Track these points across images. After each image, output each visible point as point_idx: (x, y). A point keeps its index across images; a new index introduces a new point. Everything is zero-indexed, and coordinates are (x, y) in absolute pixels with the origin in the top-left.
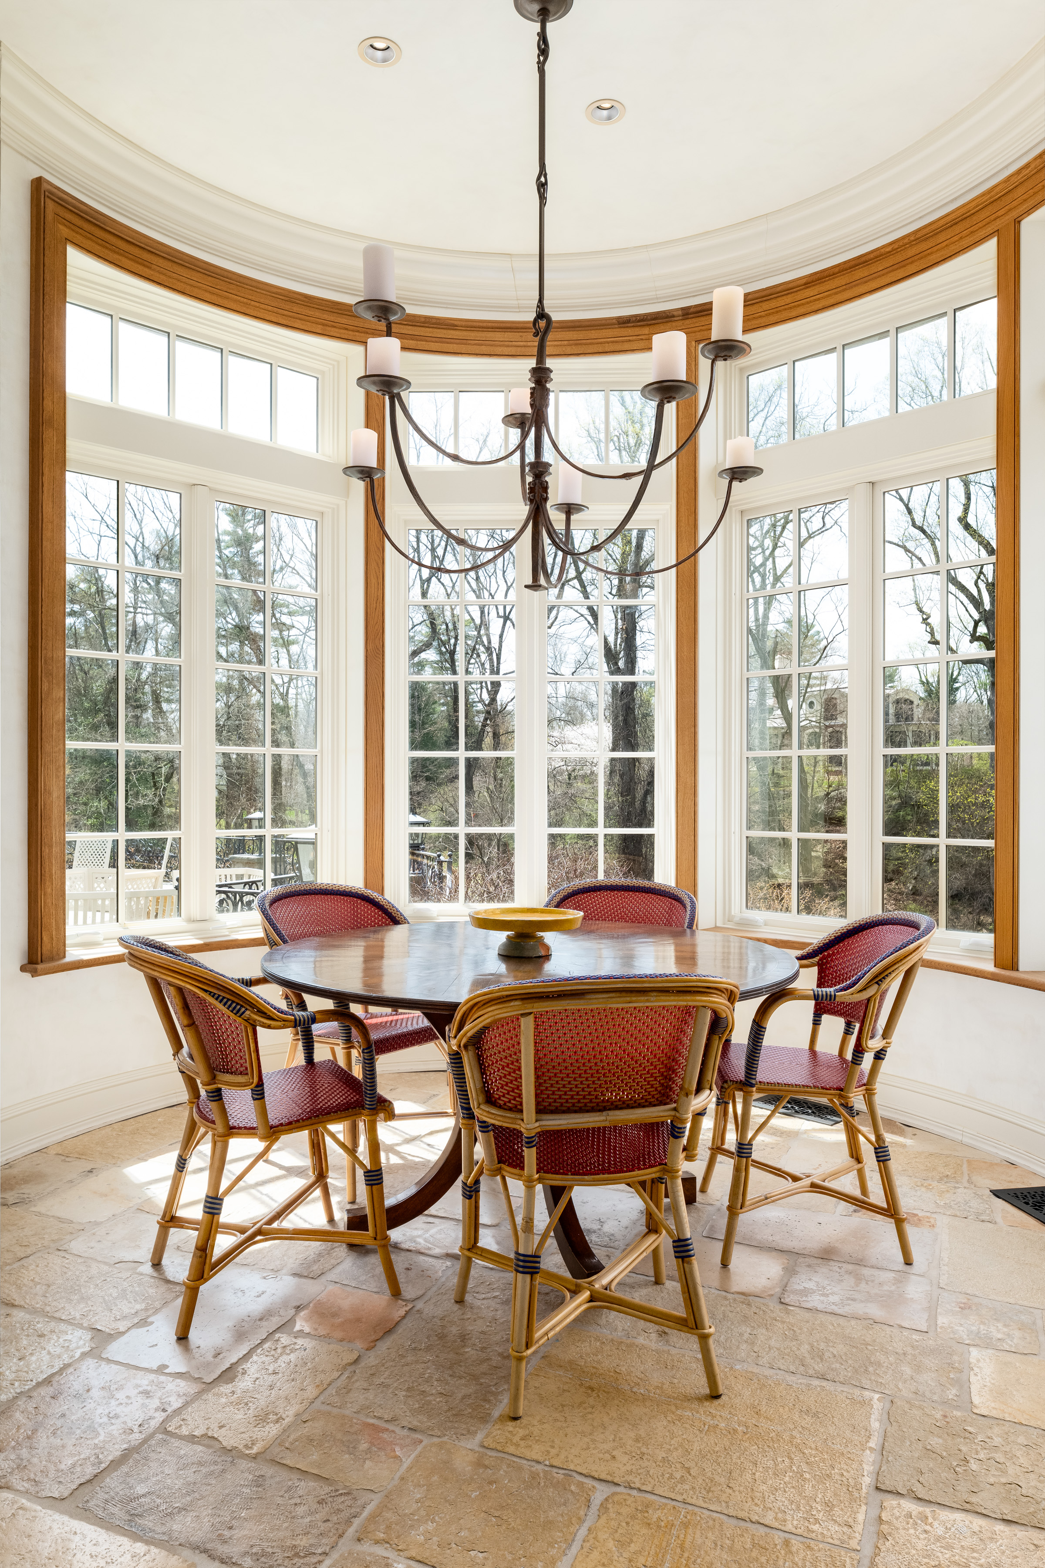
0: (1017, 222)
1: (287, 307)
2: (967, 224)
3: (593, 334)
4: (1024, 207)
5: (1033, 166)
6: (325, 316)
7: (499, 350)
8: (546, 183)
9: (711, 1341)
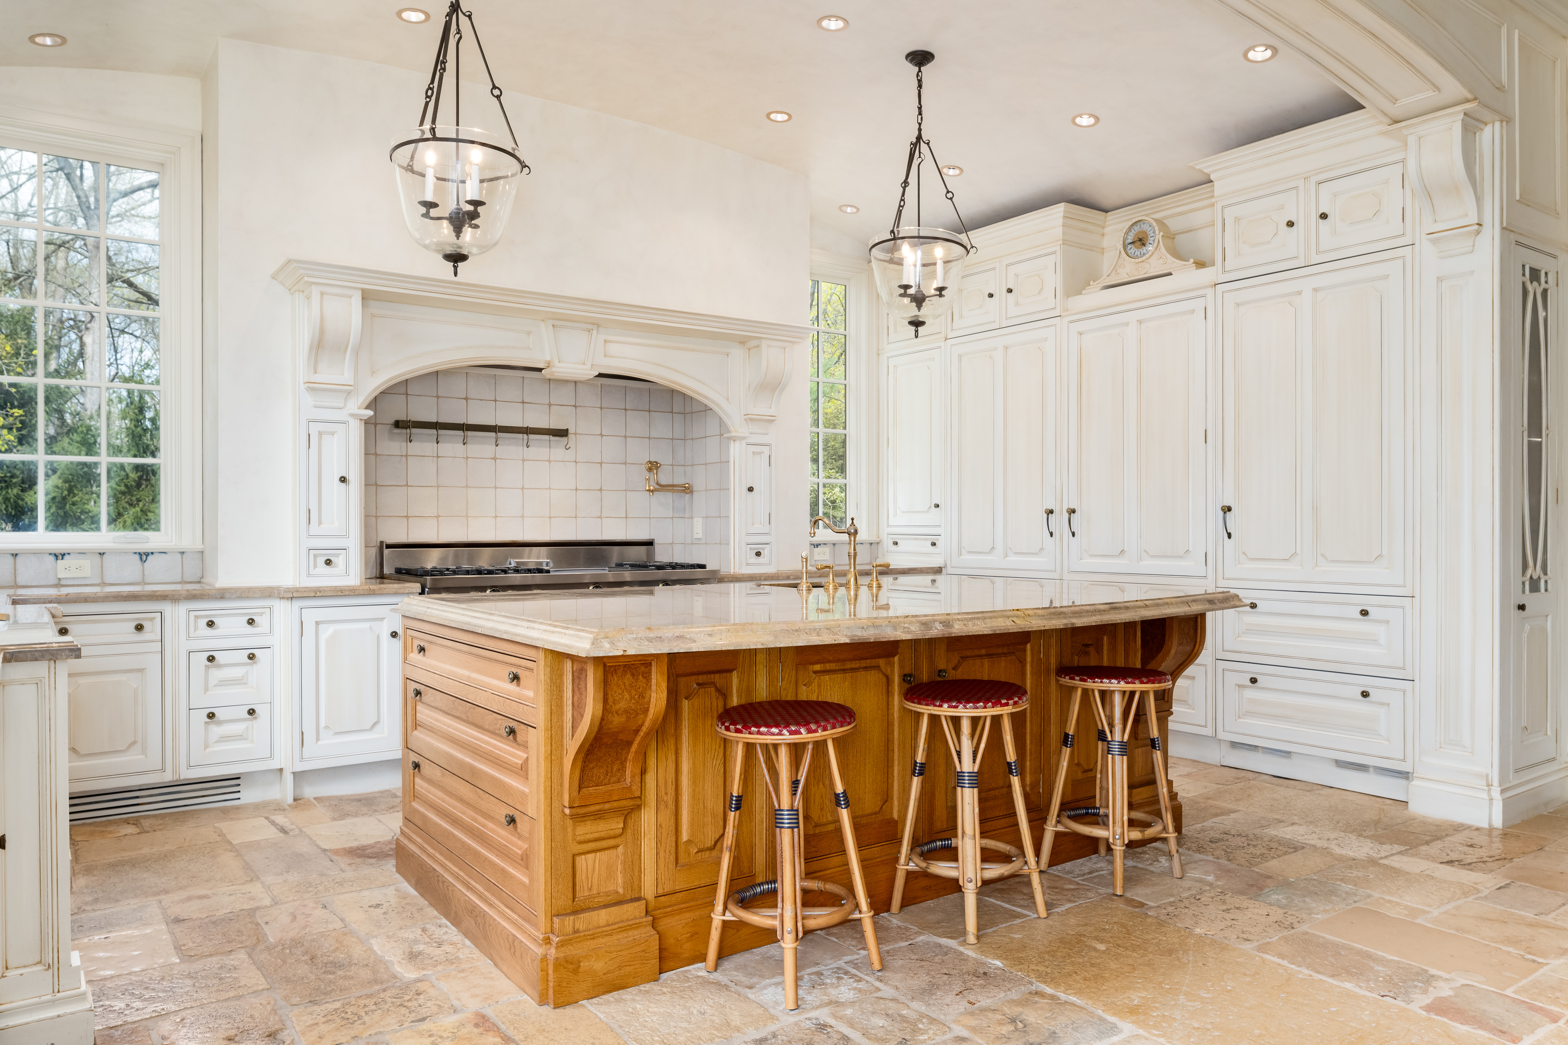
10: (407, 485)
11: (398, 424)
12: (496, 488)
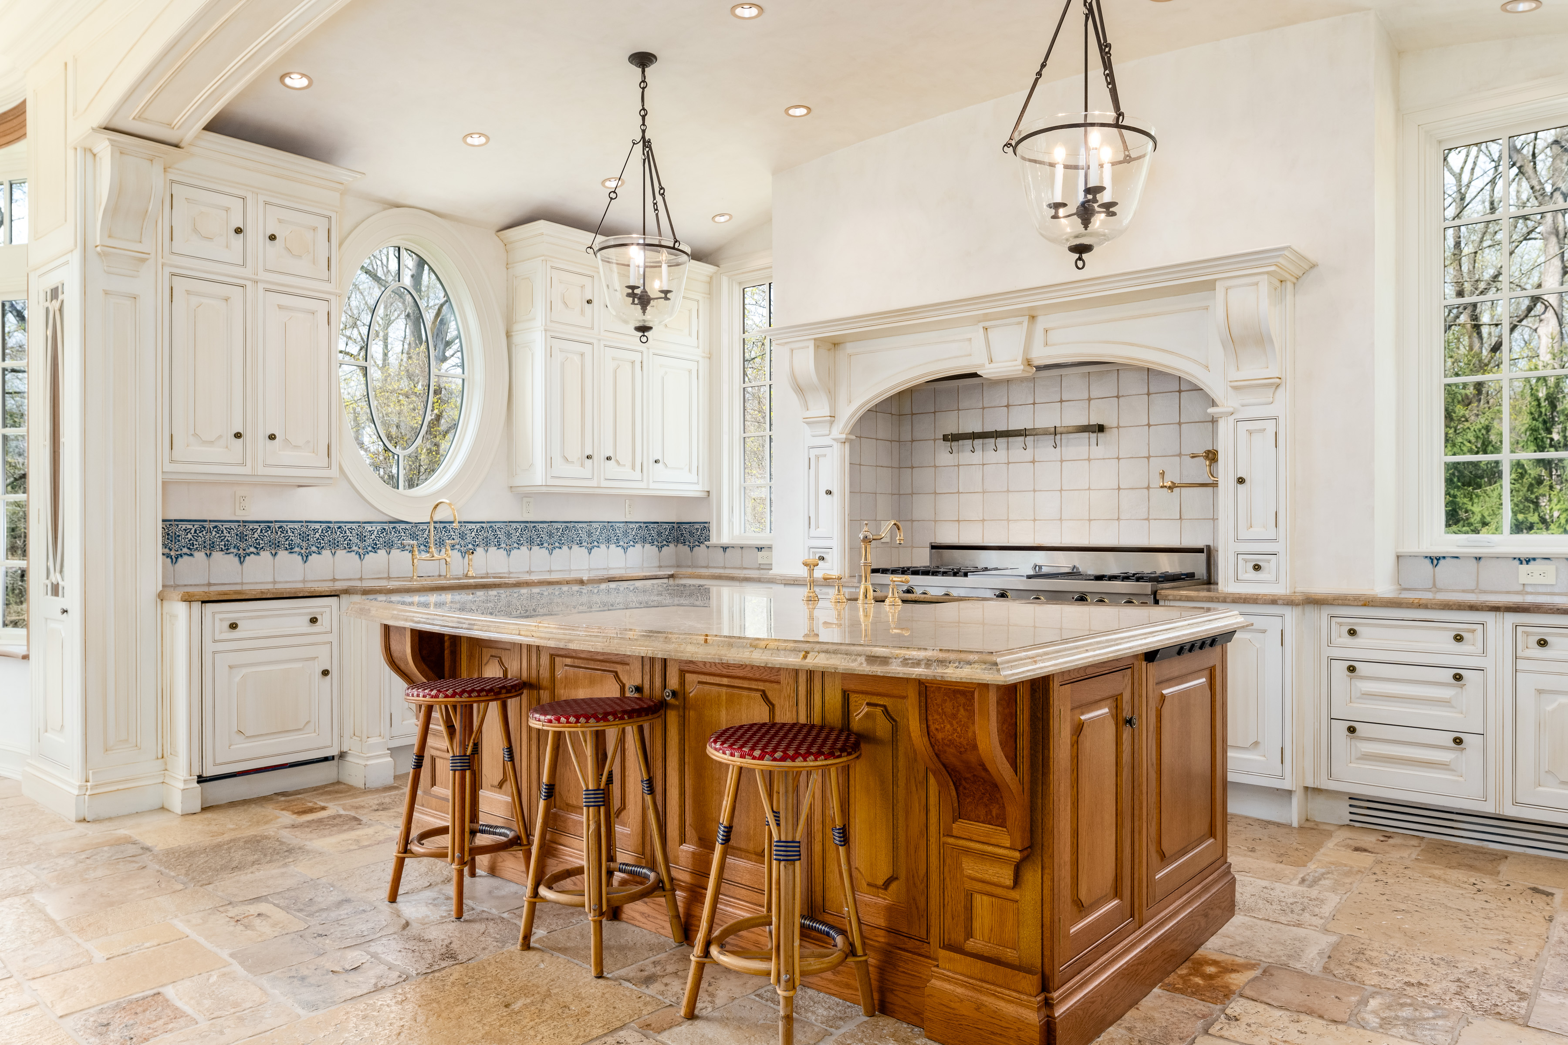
10: (958, 492)
11: (945, 438)
12: (1034, 491)
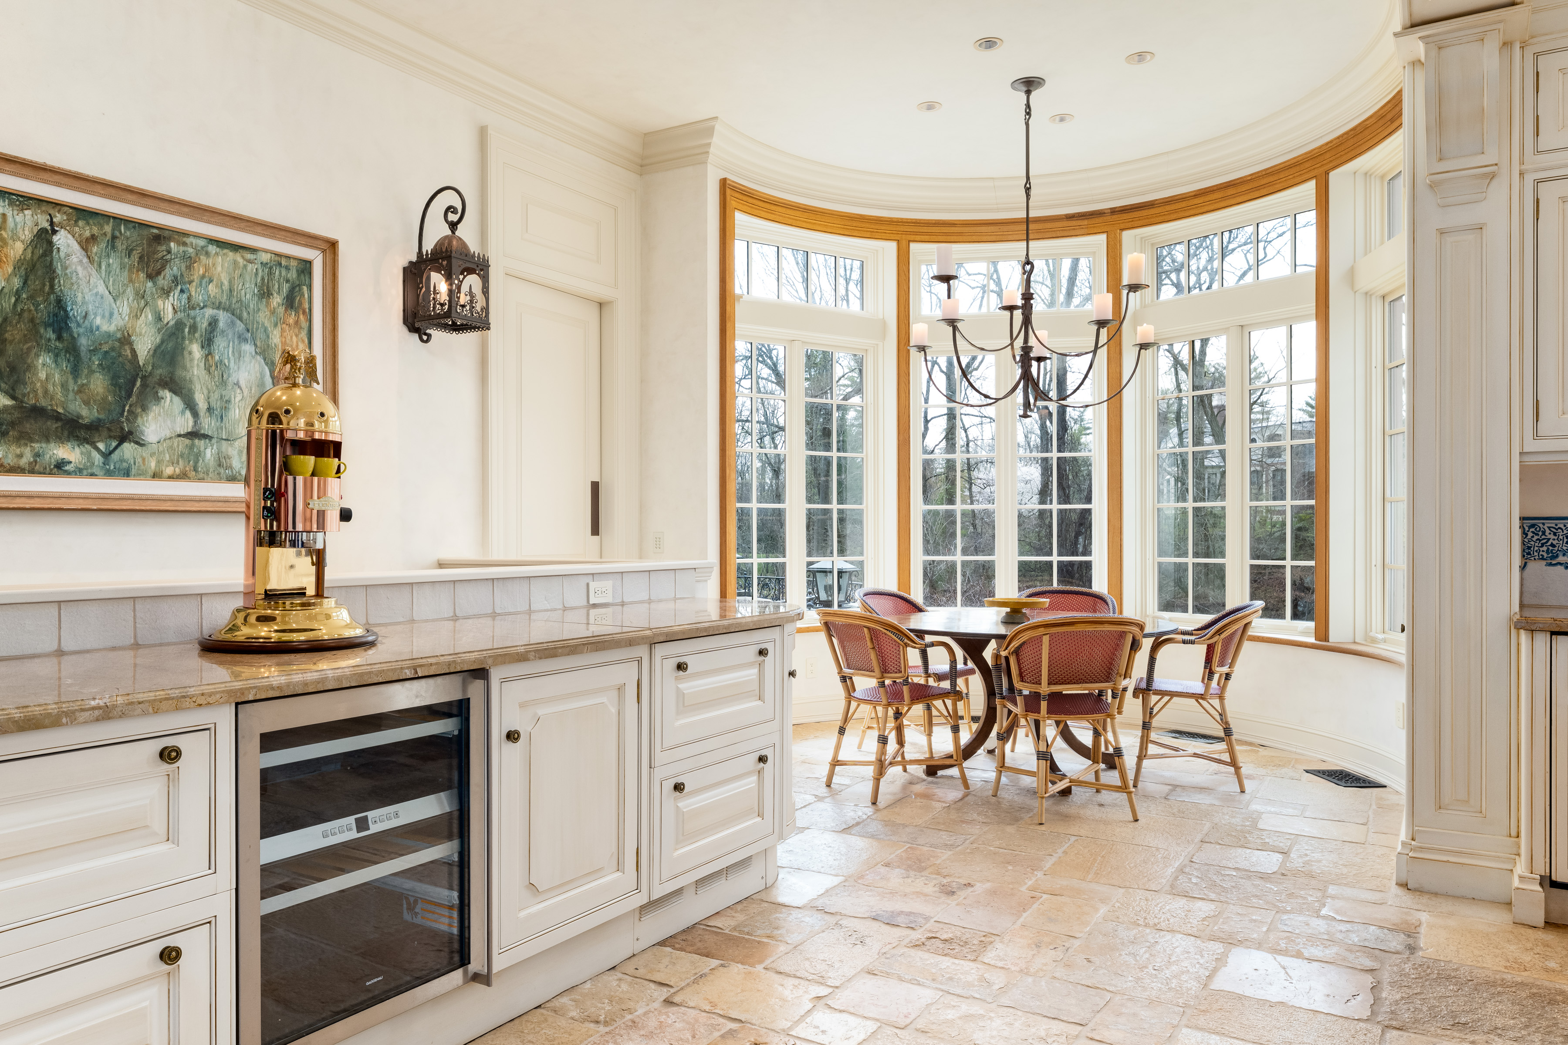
0: (1327, 173)
1: (849, 224)
2: (1298, 168)
3: (1049, 225)
4: (1331, 165)
5: (1335, 142)
6: (873, 226)
7: (985, 238)
8: (1030, 188)
9: (1133, 795)
